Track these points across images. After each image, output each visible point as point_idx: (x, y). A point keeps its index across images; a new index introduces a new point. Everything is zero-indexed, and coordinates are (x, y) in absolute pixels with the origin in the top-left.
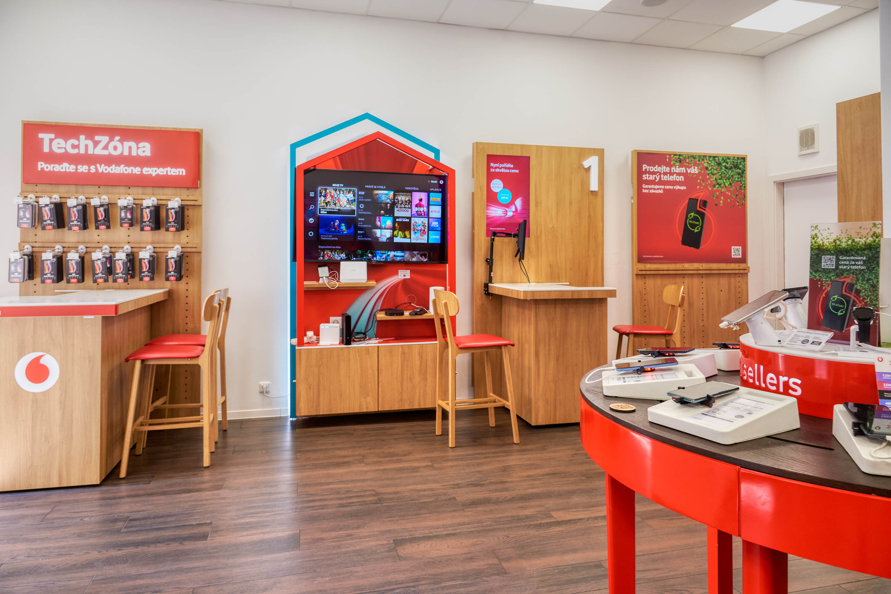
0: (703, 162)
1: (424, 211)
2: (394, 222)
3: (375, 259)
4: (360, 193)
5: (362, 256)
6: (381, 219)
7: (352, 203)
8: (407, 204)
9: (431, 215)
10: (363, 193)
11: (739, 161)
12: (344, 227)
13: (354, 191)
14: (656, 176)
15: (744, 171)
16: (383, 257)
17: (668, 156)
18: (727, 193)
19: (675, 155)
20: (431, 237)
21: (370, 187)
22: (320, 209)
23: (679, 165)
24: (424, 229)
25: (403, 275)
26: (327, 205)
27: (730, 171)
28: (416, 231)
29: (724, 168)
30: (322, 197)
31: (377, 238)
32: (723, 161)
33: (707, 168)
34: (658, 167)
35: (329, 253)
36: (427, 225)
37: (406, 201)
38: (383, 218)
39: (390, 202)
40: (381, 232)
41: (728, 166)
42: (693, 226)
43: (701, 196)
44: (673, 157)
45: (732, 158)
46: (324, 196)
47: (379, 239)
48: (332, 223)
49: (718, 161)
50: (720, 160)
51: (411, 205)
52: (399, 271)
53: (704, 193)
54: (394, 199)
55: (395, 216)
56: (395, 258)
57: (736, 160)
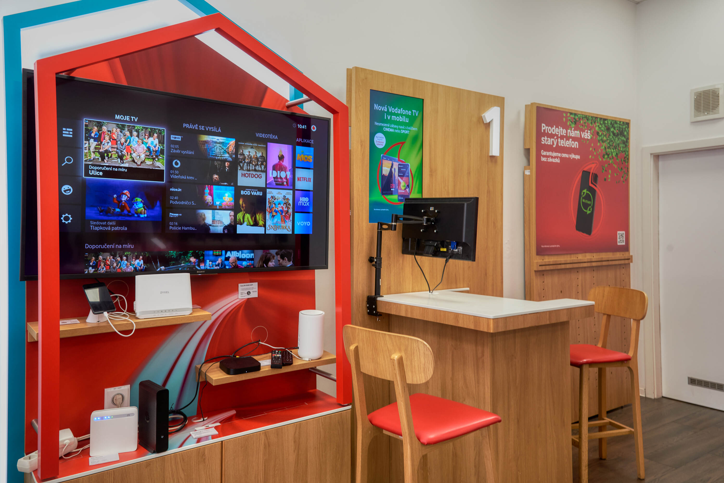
0: (595, 126)
1: (286, 178)
2: (237, 196)
3: (202, 266)
4: (173, 137)
5: (177, 260)
6: (214, 191)
7: (157, 156)
8: (259, 163)
9: (300, 185)
10: (179, 138)
11: (624, 127)
12: (141, 205)
13: (160, 133)
14: (554, 140)
15: (628, 139)
16: (217, 263)
17: (564, 115)
18: (614, 165)
19: (571, 114)
20: (298, 223)
21: (191, 127)
22: (87, 166)
23: (574, 127)
24: (286, 209)
25: (246, 292)
26: (103, 159)
27: (617, 139)
28: (274, 214)
29: (612, 134)
30: (92, 141)
31: (206, 228)
32: (611, 126)
33: (598, 133)
34: (556, 128)
35: (109, 258)
36: (291, 202)
37: (257, 159)
38: (216, 189)
39: (230, 159)
40: (213, 216)
41: (615, 132)
42: (586, 206)
43: (592, 168)
44: (569, 116)
45: (618, 122)
46: (95, 140)
47: (209, 229)
48: (115, 196)
49: (607, 125)
50: (609, 125)
51: (266, 167)
52: (240, 285)
53: (595, 164)
54: (236, 153)
55: (239, 184)
56: (238, 263)
57: (622, 125)
